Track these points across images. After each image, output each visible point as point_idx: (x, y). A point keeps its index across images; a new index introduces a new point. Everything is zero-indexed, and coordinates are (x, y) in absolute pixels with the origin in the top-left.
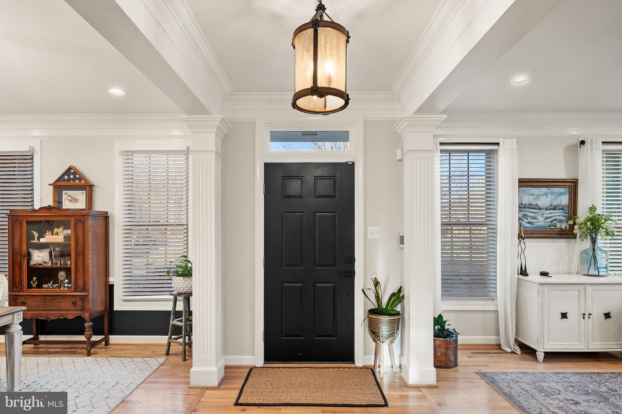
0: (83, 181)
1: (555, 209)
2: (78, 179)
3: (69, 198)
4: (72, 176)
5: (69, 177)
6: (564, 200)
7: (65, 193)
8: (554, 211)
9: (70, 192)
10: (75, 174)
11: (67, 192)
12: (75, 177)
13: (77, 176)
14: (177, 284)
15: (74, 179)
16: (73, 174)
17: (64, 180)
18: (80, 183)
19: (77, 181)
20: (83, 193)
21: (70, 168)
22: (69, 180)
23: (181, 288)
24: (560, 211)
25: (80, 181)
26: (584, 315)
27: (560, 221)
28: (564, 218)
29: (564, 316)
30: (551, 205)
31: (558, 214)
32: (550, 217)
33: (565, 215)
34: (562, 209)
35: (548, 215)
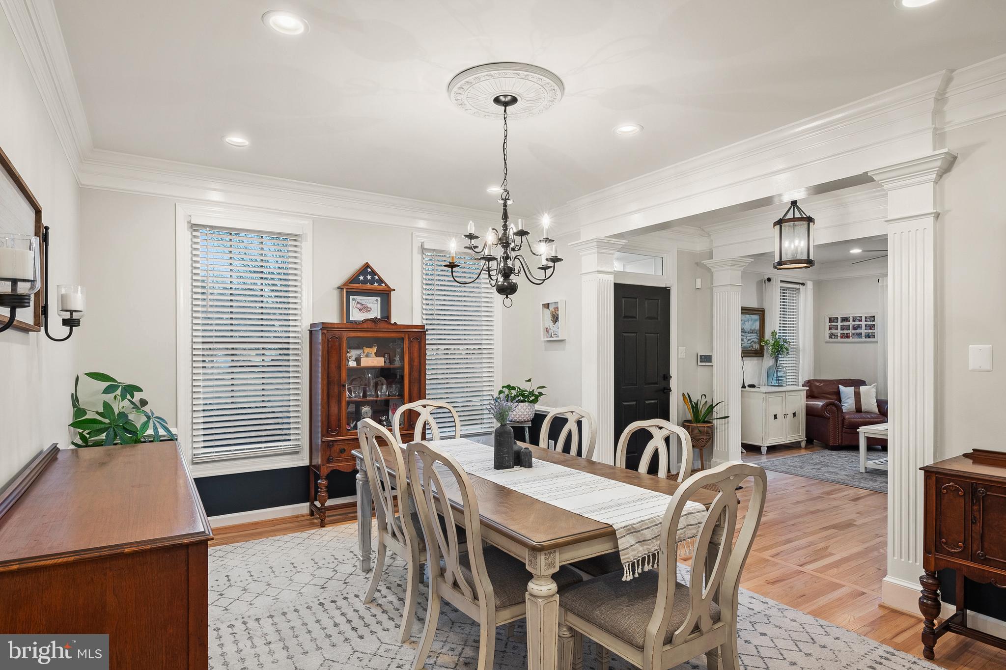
0: (383, 285)
1: (752, 333)
2: (377, 281)
3: (359, 306)
4: (369, 277)
5: (365, 278)
6: (757, 326)
7: (353, 299)
8: (752, 334)
9: (359, 298)
10: (374, 273)
11: (355, 297)
12: (373, 278)
13: (376, 277)
14: (522, 410)
15: (372, 282)
16: (370, 273)
17: (359, 282)
18: (379, 287)
19: (376, 284)
20: (377, 300)
21: (367, 266)
22: (365, 282)
23: (521, 415)
24: (755, 334)
25: (380, 285)
26: (785, 415)
27: (755, 343)
28: (757, 340)
29: (775, 417)
30: (751, 329)
31: (754, 337)
32: (750, 339)
33: (757, 337)
34: (756, 333)
35: (749, 338)
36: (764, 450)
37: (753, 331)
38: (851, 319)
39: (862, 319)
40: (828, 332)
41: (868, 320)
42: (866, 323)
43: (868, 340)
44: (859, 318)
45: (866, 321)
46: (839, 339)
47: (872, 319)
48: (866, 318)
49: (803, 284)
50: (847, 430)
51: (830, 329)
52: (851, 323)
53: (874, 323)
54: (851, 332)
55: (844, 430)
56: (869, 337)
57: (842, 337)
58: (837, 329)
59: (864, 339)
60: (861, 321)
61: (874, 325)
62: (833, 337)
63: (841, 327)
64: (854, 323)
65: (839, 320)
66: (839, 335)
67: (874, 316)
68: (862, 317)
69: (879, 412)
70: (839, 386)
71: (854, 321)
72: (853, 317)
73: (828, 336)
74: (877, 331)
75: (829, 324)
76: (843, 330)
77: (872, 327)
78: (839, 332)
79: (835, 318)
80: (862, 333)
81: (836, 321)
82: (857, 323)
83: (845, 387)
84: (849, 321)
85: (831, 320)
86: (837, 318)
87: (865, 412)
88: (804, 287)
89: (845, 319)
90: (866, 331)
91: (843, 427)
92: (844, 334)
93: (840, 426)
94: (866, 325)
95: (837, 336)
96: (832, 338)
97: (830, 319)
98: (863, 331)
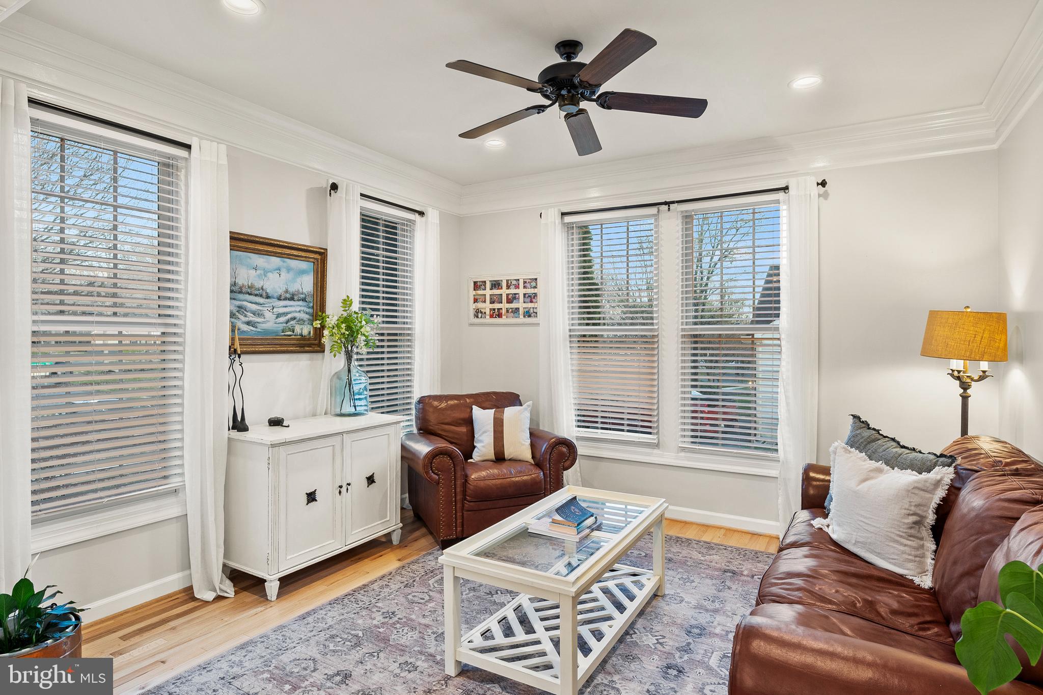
1: (292, 299)
6: (307, 284)
8: (292, 303)
24: (301, 303)
26: (341, 487)
27: (301, 321)
28: (306, 317)
29: (311, 497)
30: (287, 291)
31: (298, 309)
32: (285, 314)
33: (308, 310)
34: (304, 300)
35: (282, 310)
36: (272, 588)
37: (293, 295)
38: (504, 285)
39: (519, 284)
40: (473, 306)
41: (528, 285)
42: (525, 291)
43: (528, 320)
44: (514, 282)
45: (525, 287)
46: (488, 320)
47: (533, 284)
48: (525, 282)
49: (421, 214)
50: (471, 504)
51: (476, 301)
52: (504, 291)
53: (535, 291)
54: (504, 306)
55: (467, 505)
56: (530, 316)
57: (491, 316)
58: (485, 302)
59: (521, 319)
60: (517, 287)
61: (535, 295)
62: (480, 315)
63: (491, 299)
64: (508, 291)
65: (488, 285)
66: (488, 312)
67: (536, 279)
68: (519, 280)
69: (533, 457)
70: (474, 407)
71: (508, 287)
72: (507, 281)
73: (472, 313)
74: (540, 305)
75: (474, 293)
76: (494, 303)
77: (532, 298)
78: (487, 307)
79: (482, 282)
80: (519, 308)
81: (483, 287)
82: (513, 291)
83: (484, 408)
84: (502, 288)
85: (477, 286)
86: (485, 282)
87: (510, 460)
88: (424, 219)
89: (496, 285)
90: (525, 305)
91: (465, 499)
92: (494, 309)
93: (459, 497)
94: (525, 295)
95: (485, 313)
96: (477, 317)
97: (475, 283)
98: (521, 305)
